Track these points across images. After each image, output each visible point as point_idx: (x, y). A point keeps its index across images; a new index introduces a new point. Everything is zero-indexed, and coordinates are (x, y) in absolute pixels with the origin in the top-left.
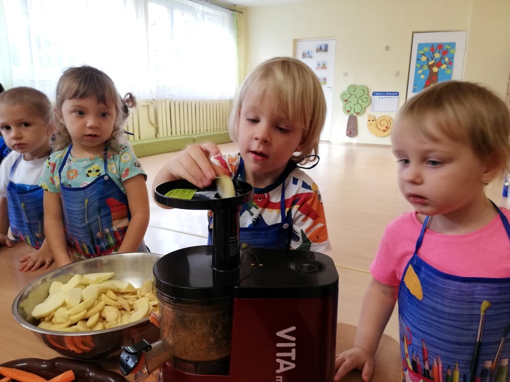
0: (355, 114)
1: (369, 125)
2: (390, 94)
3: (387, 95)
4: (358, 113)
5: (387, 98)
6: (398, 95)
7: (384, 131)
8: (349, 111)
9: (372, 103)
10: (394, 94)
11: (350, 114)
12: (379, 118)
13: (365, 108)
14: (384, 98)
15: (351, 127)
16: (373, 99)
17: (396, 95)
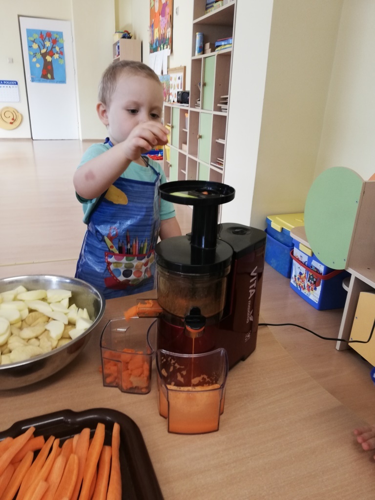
2: (8, 83)
3: (5, 84)
5: (5, 87)
7: (11, 123)
10: (12, 83)
14: (2, 87)
17: (15, 84)
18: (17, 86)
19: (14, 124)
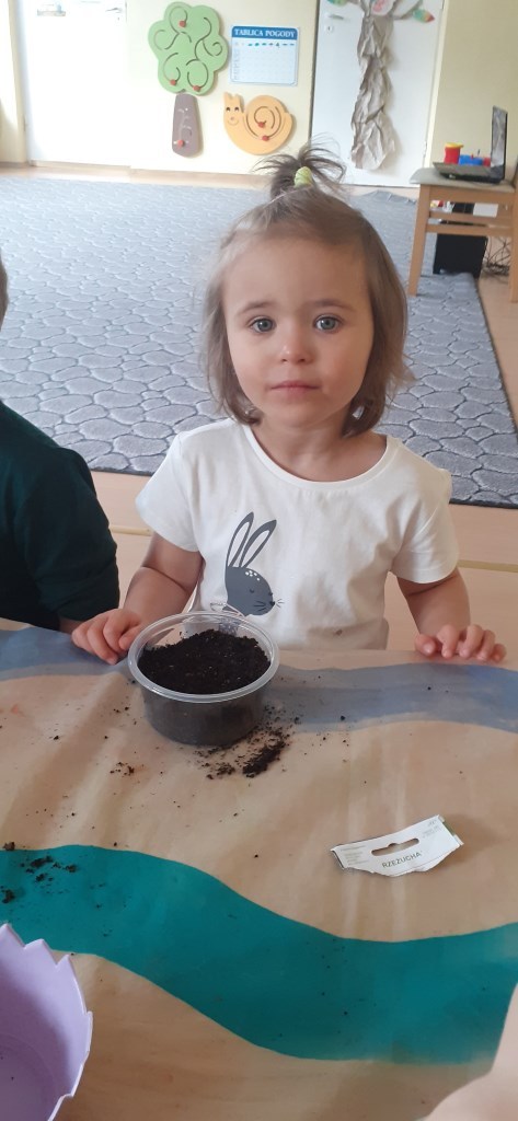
0: (191, 92)
1: (230, 122)
2: (275, 33)
3: (269, 37)
4: (198, 89)
5: (268, 46)
6: (295, 37)
7: (266, 138)
8: (175, 83)
9: (233, 58)
10: (285, 34)
11: (178, 89)
12: (253, 103)
13: (216, 73)
14: (261, 46)
15: (182, 126)
16: (234, 48)
17: (290, 38)
18: (293, 42)
19: (272, 140)
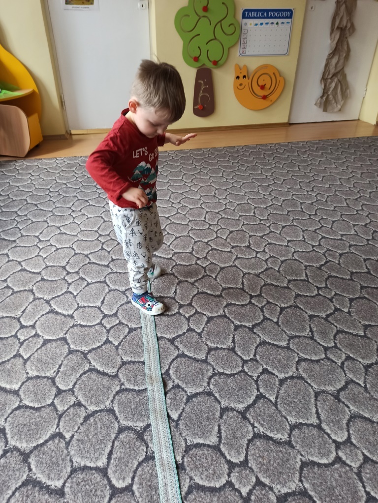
0: (209, 65)
1: (239, 88)
2: (276, 14)
3: (271, 17)
4: (215, 63)
5: (270, 24)
6: (291, 17)
7: (264, 97)
8: (196, 59)
9: (243, 37)
10: (284, 14)
11: (199, 64)
12: (256, 72)
13: (229, 49)
14: (264, 25)
15: (201, 94)
16: (244, 28)
17: (287, 17)
